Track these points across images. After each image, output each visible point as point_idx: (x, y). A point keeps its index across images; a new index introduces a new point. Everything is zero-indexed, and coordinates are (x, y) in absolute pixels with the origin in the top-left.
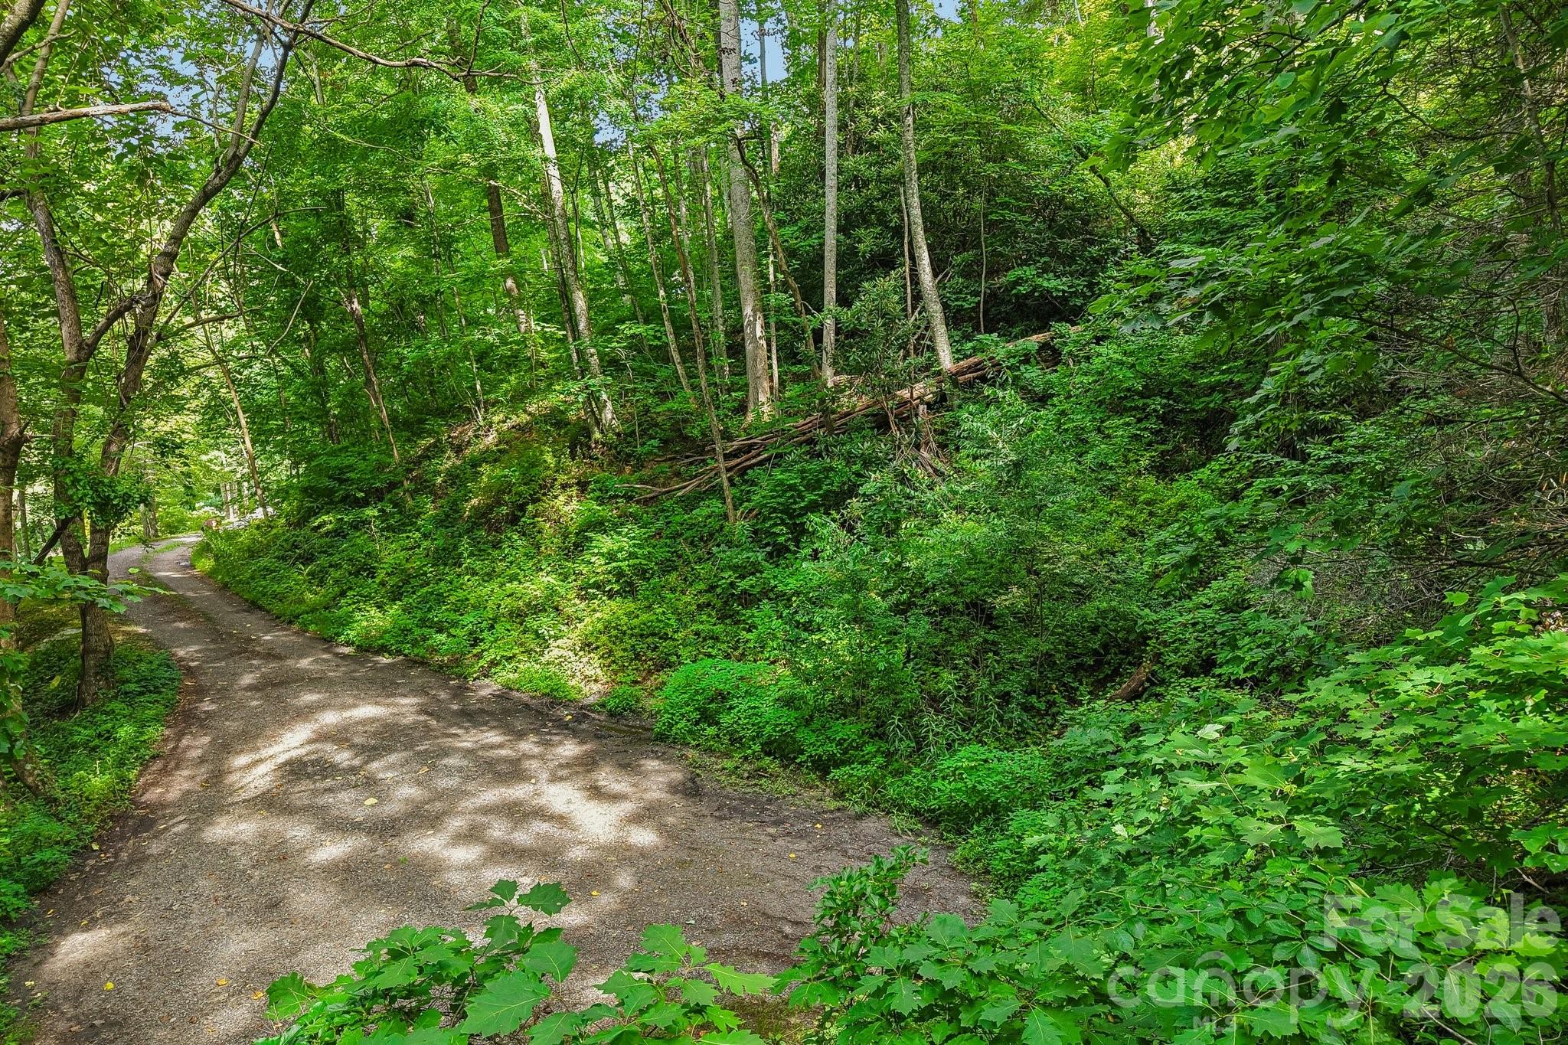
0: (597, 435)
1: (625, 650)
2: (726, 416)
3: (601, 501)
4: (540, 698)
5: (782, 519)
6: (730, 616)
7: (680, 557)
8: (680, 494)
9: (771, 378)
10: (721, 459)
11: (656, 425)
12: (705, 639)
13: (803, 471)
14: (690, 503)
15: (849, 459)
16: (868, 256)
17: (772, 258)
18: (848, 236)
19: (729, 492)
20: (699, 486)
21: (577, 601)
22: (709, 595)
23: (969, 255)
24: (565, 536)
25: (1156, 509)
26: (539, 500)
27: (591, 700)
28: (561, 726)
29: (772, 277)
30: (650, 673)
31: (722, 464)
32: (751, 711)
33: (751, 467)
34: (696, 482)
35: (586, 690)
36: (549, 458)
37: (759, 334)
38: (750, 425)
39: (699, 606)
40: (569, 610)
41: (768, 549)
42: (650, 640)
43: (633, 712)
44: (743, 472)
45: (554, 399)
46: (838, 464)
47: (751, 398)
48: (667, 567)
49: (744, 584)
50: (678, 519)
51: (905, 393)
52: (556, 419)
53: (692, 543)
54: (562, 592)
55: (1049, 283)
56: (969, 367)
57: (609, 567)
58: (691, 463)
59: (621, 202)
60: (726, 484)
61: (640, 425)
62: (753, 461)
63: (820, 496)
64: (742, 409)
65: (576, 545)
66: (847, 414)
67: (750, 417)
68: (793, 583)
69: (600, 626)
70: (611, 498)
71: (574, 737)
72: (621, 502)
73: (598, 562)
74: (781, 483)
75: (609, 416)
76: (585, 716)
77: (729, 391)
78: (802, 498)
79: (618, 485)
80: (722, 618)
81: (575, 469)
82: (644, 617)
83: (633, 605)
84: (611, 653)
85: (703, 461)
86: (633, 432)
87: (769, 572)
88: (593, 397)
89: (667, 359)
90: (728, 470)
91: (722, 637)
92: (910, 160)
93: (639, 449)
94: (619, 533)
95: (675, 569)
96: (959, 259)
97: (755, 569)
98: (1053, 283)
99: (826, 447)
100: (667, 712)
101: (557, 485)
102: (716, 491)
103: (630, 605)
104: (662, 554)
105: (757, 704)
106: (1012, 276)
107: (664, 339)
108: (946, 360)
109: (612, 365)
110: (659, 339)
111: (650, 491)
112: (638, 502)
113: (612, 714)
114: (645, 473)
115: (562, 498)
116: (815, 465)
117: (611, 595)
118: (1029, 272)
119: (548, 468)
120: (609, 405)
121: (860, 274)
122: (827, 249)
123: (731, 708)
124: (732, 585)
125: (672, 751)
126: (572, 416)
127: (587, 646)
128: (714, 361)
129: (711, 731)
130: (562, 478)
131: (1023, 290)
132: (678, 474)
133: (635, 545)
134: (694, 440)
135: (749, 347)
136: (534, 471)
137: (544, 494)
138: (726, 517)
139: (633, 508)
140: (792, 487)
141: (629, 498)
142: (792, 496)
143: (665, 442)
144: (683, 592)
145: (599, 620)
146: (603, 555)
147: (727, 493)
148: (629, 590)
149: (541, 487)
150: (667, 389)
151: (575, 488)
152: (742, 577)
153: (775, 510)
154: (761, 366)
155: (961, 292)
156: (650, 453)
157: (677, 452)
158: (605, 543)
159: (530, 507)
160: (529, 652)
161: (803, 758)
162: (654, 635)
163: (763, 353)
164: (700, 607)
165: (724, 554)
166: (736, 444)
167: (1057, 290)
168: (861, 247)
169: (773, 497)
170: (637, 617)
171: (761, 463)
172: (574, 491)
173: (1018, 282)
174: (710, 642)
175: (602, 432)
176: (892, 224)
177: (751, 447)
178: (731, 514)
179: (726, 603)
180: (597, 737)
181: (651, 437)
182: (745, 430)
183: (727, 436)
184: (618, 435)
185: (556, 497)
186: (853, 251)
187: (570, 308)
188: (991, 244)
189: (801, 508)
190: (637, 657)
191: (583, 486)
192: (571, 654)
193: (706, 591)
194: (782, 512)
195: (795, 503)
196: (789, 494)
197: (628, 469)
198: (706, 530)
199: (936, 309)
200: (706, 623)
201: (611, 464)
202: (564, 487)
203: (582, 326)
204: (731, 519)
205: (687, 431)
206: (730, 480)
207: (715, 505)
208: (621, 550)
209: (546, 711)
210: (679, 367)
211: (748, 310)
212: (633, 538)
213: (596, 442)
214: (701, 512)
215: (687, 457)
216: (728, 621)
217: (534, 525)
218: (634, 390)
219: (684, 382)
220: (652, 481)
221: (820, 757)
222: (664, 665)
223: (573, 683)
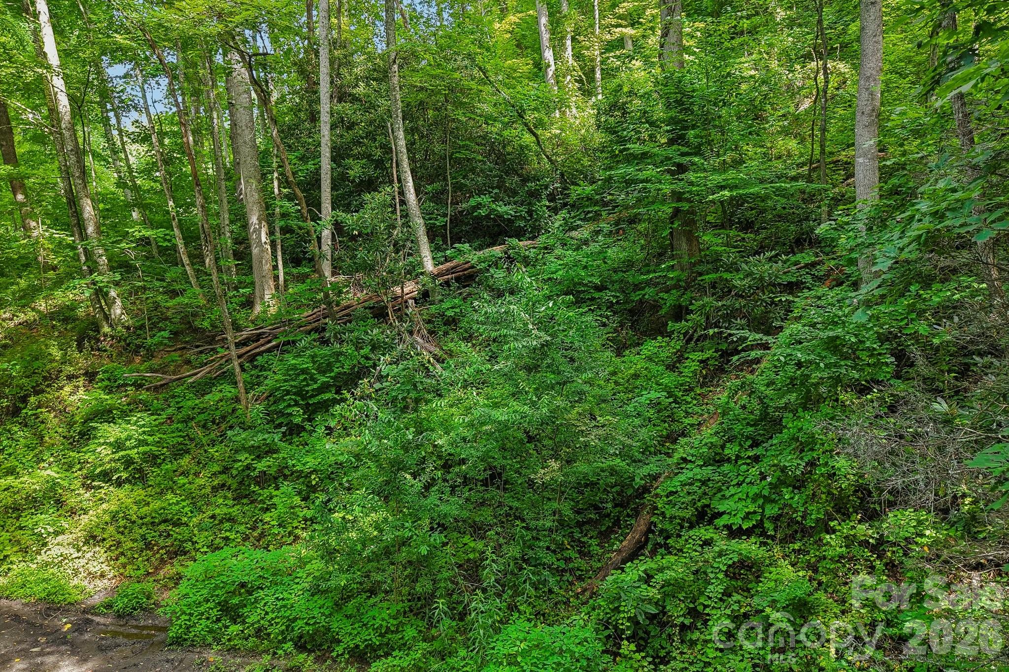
0: (106, 329)
1: (134, 540)
2: (235, 310)
3: (109, 390)
4: (34, 604)
5: (295, 401)
6: (246, 496)
7: (191, 440)
8: (191, 380)
9: (276, 278)
10: (233, 347)
11: (167, 319)
12: (221, 522)
13: (313, 357)
14: (203, 389)
15: (358, 345)
16: (357, 180)
17: (276, 175)
18: (339, 165)
19: (241, 377)
20: (209, 372)
21: (82, 491)
22: (224, 476)
23: (437, 185)
24: (71, 425)
25: (619, 378)
26: (43, 391)
27: (97, 600)
28: (58, 640)
29: (276, 191)
30: (162, 561)
31: (234, 352)
32: (280, 603)
33: (260, 354)
34: (207, 369)
35: (90, 588)
36: (56, 353)
37: (264, 239)
38: (257, 317)
39: (213, 488)
40: (72, 502)
41: (284, 429)
42: (162, 527)
43: (144, 610)
44: (252, 359)
45: (62, 297)
46: (348, 349)
47: (257, 293)
48: (179, 452)
49: (261, 466)
50: (190, 403)
51: (398, 290)
52: (65, 315)
53: (204, 426)
54: (65, 483)
55: (502, 209)
56: (447, 270)
57: (117, 456)
58: (201, 352)
59: (132, 129)
60: (238, 369)
61: (149, 319)
62: (262, 348)
63: (332, 378)
64: (249, 303)
65: (82, 434)
66: (348, 307)
67: (258, 309)
68: (311, 462)
69: (107, 518)
70: (118, 387)
71: (73, 653)
72: (131, 390)
73: (104, 452)
74: (294, 367)
75: (118, 311)
76: (89, 622)
77: (236, 288)
78: (315, 381)
79: (128, 374)
80: (237, 499)
81: (81, 361)
82: (156, 505)
83: (141, 492)
84: (119, 544)
85: (212, 349)
86: (142, 327)
87: (285, 450)
88: (100, 293)
89: (176, 262)
90: (239, 357)
91: (240, 519)
92: (396, 100)
93: (149, 341)
94: (129, 422)
95: (187, 452)
96: (429, 188)
97: (271, 451)
98: (505, 209)
99: (335, 335)
100: (184, 613)
101: (63, 376)
102: (228, 377)
103: (139, 493)
104: (173, 440)
105: (286, 595)
106: (473, 202)
107: (173, 240)
108: (429, 266)
109: (123, 266)
110: (169, 241)
111: (159, 378)
112: (148, 389)
113: (119, 616)
114: (155, 362)
115: (67, 389)
116: (325, 351)
117: (119, 484)
118: (485, 199)
119: (52, 361)
120: (118, 302)
121: (349, 196)
122: (323, 172)
123: (256, 601)
124: (248, 467)
125: (191, 655)
126: (81, 312)
127: (92, 539)
128: (222, 263)
129: (234, 629)
130: (69, 369)
131: (483, 212)
132: (188, 362)
133: (144, 432)
134: (204, 330)
135: (255, 251)
136: (36, 364)
137: (49, 386)
138: (237, 400)
139: (144, 395)
140: (304, 371)
141: (138, 386)
142: (305, 379)
143: (176, 334)
144: (197, 474)
145: (105, 512)
146: (110, 444)
147: (238, 378)
148: (139, 477)
149: (45, 378)
150: (177, 287)
151: (82, 379)
152: (259, 458)
153: (288, 393)
154: (267, 267)
155: (432, 214)
156: (161, 343)
157: (187, 342)
158: (112, 432)
159: (32, 399)
160: (25, 551)
161: (339, 649)
162: (165, 521)
163: (268, 255)
164: (215, 489)
165: (239, 436)
166: (245, 334)
167: (507, 214)
168: (351, 172)
169: (285, 381)
170: (148, 504)
171: (269, 350)
172: (81, 381)
173: (479, 206)
174: (227, 525)
175: (111, 326)
176: (376, 157)
177: (258, 337)
178: (243, 397)
179: (241, 483)
180: (101, 649)
181: (160, 330)
182: (253, 322)
183: (237, 328)
184: (128, 328)
185: (61, 388)
186: (344, 177)
187: (78, 214)
188: (455, 178)
189: (313, 390)
190: (148, 546)
191: (91, 376)
192: (72, 551)
193: (220, 473)
194: (294, 394)
195: (308, 385)
196: (302, 377)
197: (138, 360)
198: (218, 413)
199: (419, 223)
200: (222, 506)
201: (120, 354)
202: (70, 378)
203: (90, 230)
204: (244, 402)
205: (197, 323)
206: (241, 366)
207: (228, 390)
208: (129, 438)
209: (39, 621)
210: (188, 268)
211: (254, 219)
212: (143, 426)
213: (105, 335)
214: (212, 398)
215: (197, 347)
216: (245, 501)
217: (36, 416)
218: (144, 288)
219: (193, 281)
220: (163, 369)
221: (357, 646)
222: (178, 552)
223: (76, 582)
